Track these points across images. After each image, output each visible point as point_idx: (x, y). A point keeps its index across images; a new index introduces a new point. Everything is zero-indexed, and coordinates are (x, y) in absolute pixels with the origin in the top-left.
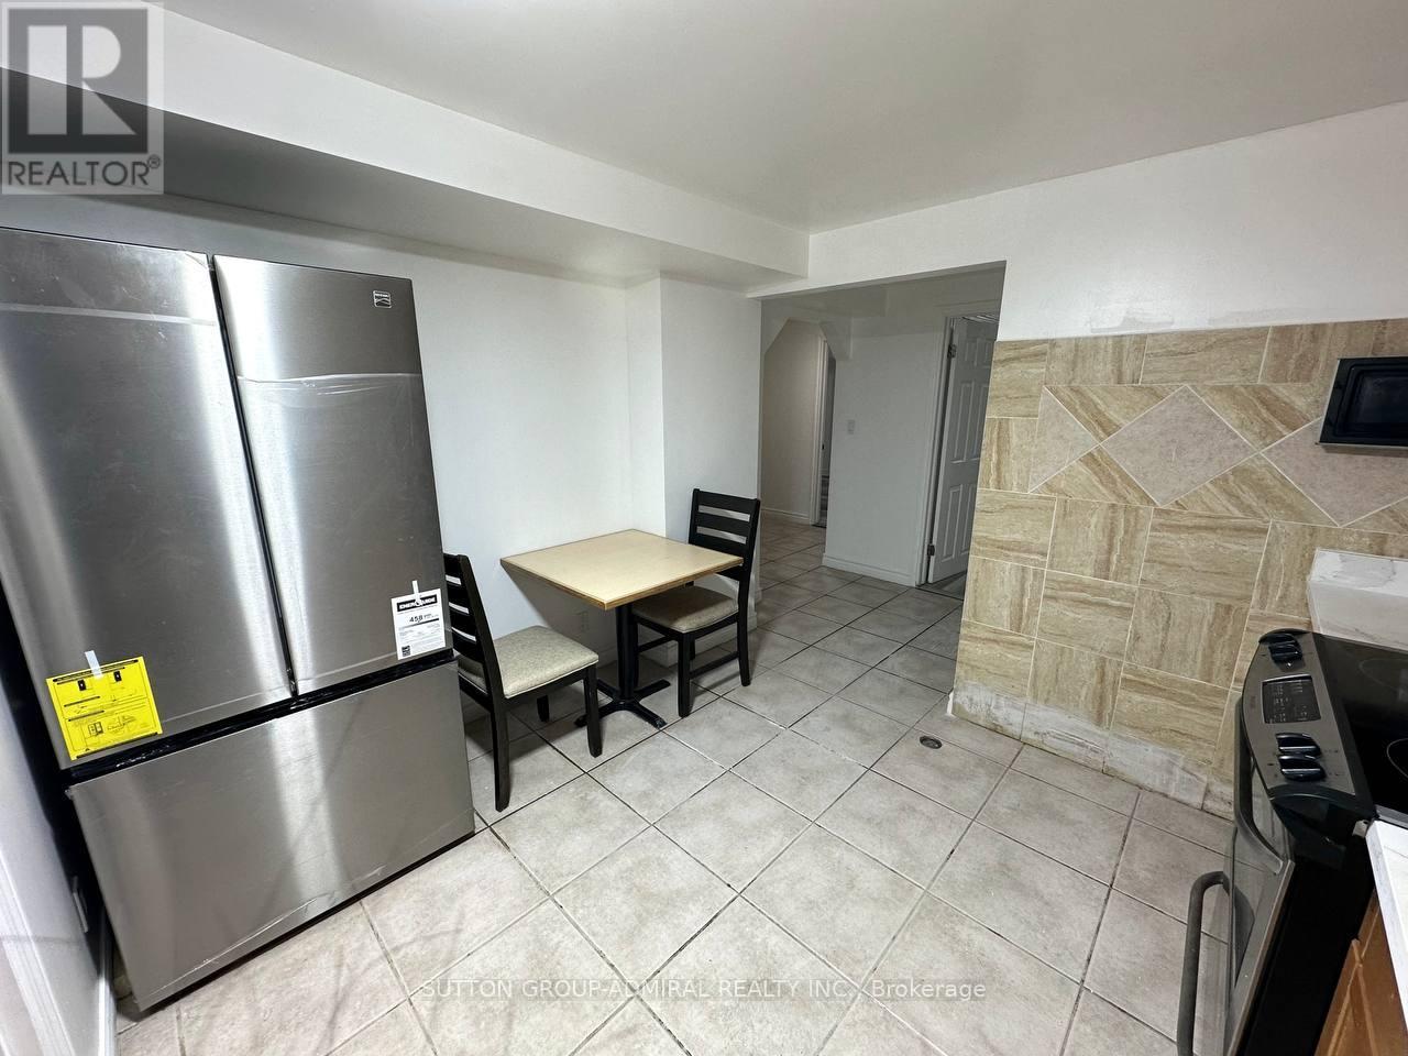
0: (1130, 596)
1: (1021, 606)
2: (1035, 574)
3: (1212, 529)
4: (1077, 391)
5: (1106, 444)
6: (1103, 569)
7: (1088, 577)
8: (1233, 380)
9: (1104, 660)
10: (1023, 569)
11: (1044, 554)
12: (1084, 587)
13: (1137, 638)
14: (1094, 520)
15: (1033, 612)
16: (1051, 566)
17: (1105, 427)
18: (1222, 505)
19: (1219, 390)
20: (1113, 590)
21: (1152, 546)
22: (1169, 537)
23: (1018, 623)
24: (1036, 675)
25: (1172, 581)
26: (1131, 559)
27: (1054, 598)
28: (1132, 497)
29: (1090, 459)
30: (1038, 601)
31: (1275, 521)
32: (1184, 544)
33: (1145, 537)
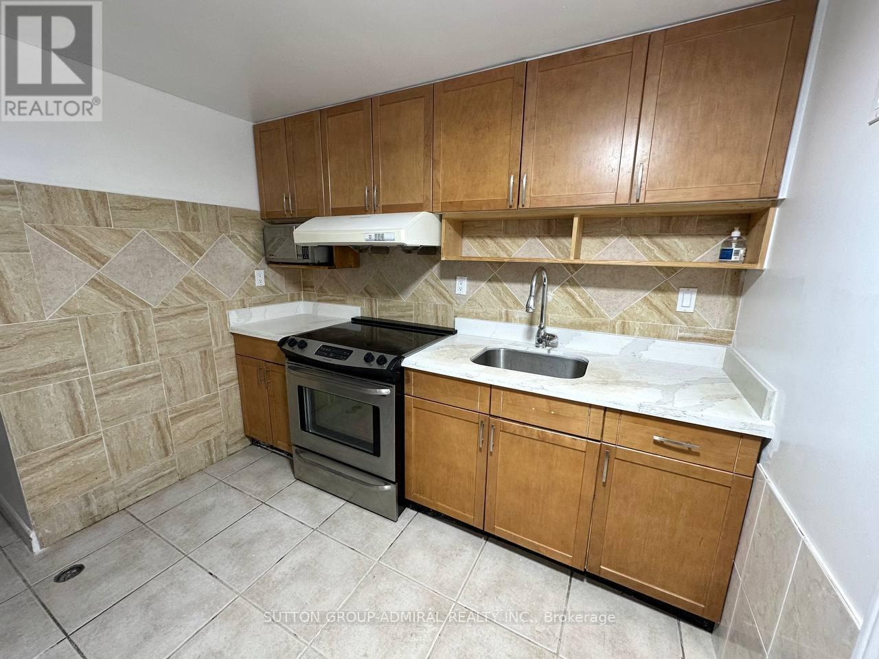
0: (156, 366)
1: (78, 414)
2: (81, 383)
3: (184, 314)
4: (63, 230)
5: (104, 271)
6: (134, 358)
7: (125, 367)
8: (167, 228)
9: (155, 415)
10: (68, 384)
11: (84, 365)
12: (125, 375)
13: (169, 390)
14: (115, 327)
15: (91, 412)
16: (93, 371)
17: (99, 259)
18: (185, 299)
19: (163, 234)
20: (145, 368)
21: (158, 332)
22: (165, 324)
23: (80, 428)
24: (112, 455)
25: (175, 349)
26: (149, 345)
27: (106, 393)
28: (135, 304)
29: (94, 283)
30: (92, 403)
31: (208, 302)
32: (174, 326)
33: (152, 328)
